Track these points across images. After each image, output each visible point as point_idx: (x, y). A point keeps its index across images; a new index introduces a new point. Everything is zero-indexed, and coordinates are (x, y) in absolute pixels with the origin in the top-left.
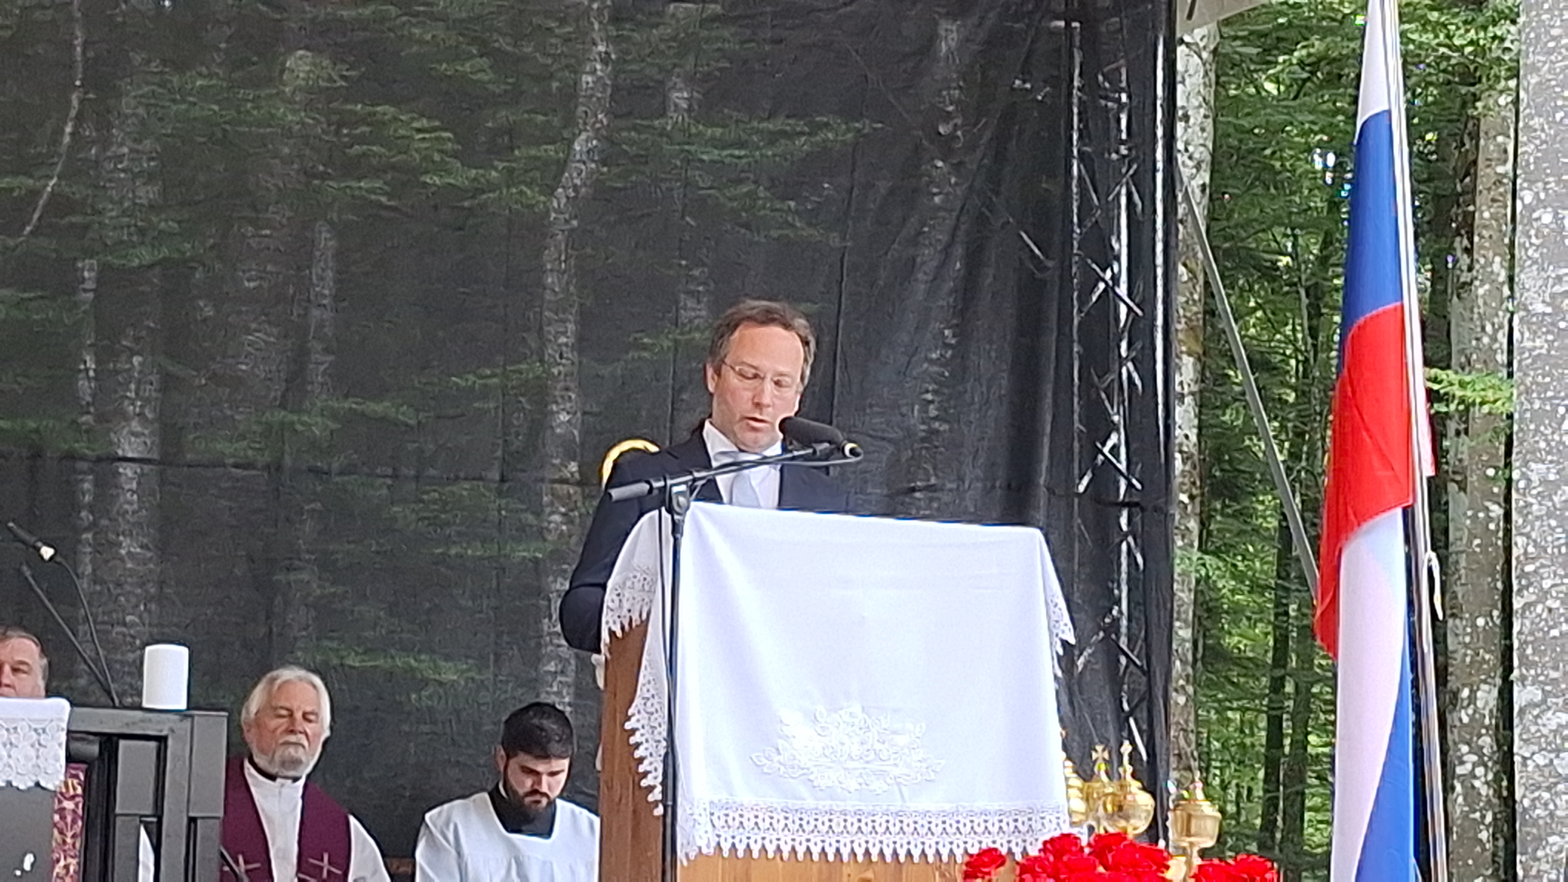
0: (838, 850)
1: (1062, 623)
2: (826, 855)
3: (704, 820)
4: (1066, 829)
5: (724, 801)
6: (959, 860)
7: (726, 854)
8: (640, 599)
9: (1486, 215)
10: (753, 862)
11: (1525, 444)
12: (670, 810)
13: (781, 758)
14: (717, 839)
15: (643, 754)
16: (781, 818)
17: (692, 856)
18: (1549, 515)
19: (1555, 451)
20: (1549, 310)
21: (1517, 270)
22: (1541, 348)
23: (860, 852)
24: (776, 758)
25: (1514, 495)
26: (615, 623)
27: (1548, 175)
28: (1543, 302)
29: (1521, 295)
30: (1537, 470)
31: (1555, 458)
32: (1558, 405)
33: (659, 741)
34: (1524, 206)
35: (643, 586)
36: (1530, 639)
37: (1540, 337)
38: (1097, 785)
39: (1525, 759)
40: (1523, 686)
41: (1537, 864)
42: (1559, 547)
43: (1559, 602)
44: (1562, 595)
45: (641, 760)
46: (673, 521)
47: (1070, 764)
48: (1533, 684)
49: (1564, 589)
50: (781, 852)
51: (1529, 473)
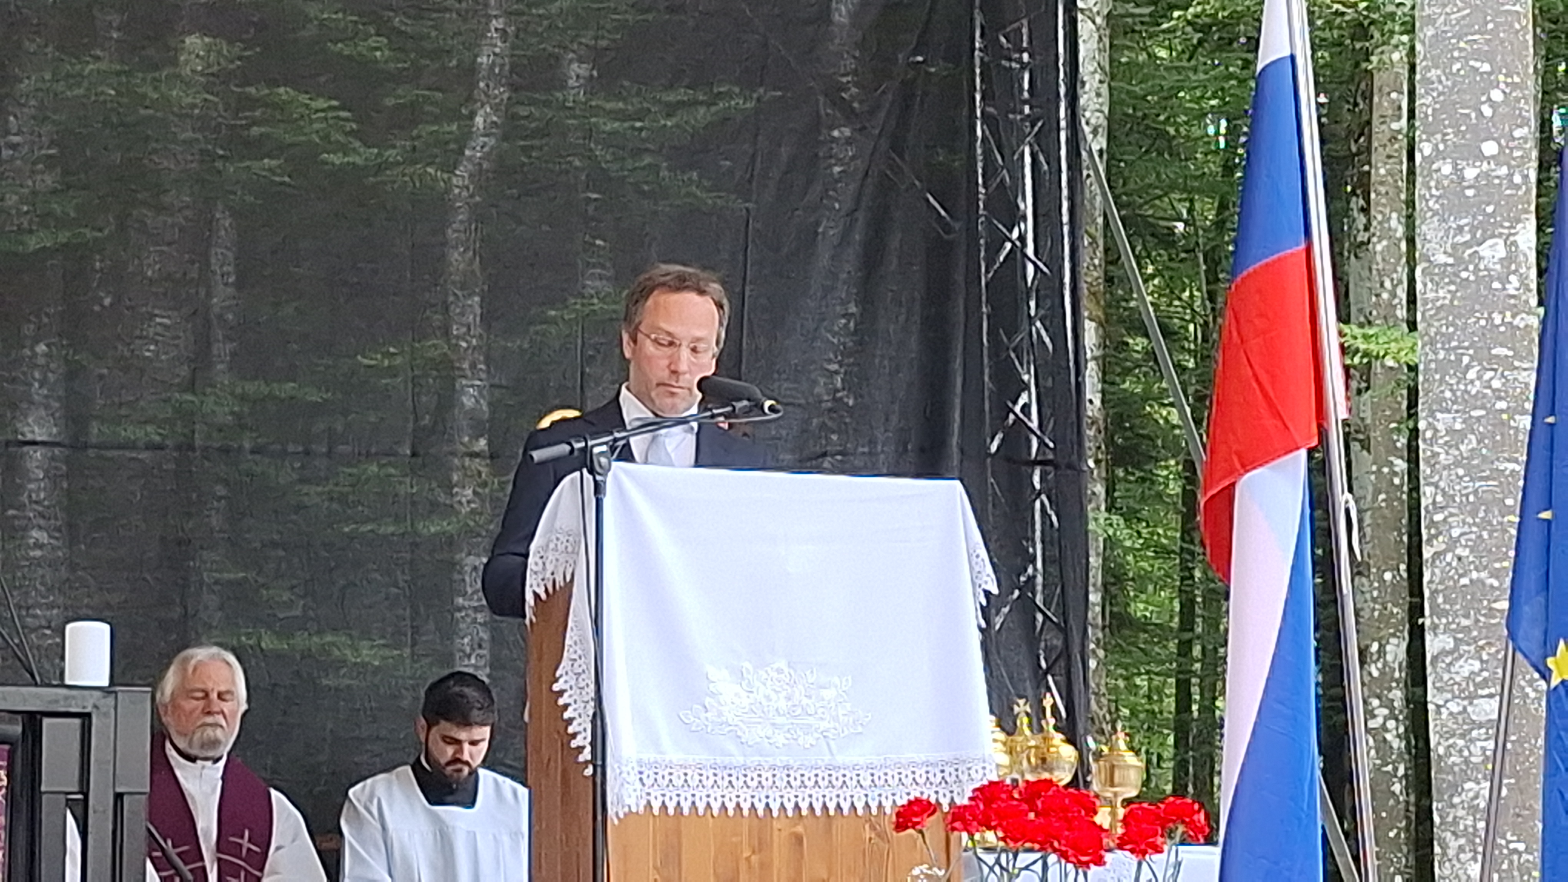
0: (767, 805)
1: (984, 574)
2: (756, 810)
3: (634, 779)
4: (995, 779)
5: (652, 760)
6: (888, 811)
7: (656, 812)
8: (562, 560)
9: (1382, 171)
10: (683, 819)
11: (1431, 394)
12: (599, 770)
13: (709, 715)
14: (647, 798)
15: (572, 716)
16: (710, 773)
17: (621, 816)
18: (1457, 464)
19: (1460, 400)
20: (1451, 261)
21: (1417, 223)
22: (1444, 298)
23: (790, 807)
24: (703, 715)
25: (1422, 446)
26: (538, 585)
27: (1446, 127)
28: (1445, 253)
29: (1423, 247)
30: (1443, 420)
31: (1461, 407)
32: (1463, 354)
33: (587, 702)
34: (1422, 158)
35: (566, 548)
36: (1440, 587)
37: (1442, 288)
38: (1020, 739)
39: (1438, 707)
40: (1436, 635)
41: (1453, 810)
42: (1467, 496)
43: (1468, 550)
44: (1470, 543)
45: (570, 721)
46: (595, 481)
47: (993, 718)
48: (1445, 631)
49: (1473, 536)
50: (711, 809)
51: (1435, 423)
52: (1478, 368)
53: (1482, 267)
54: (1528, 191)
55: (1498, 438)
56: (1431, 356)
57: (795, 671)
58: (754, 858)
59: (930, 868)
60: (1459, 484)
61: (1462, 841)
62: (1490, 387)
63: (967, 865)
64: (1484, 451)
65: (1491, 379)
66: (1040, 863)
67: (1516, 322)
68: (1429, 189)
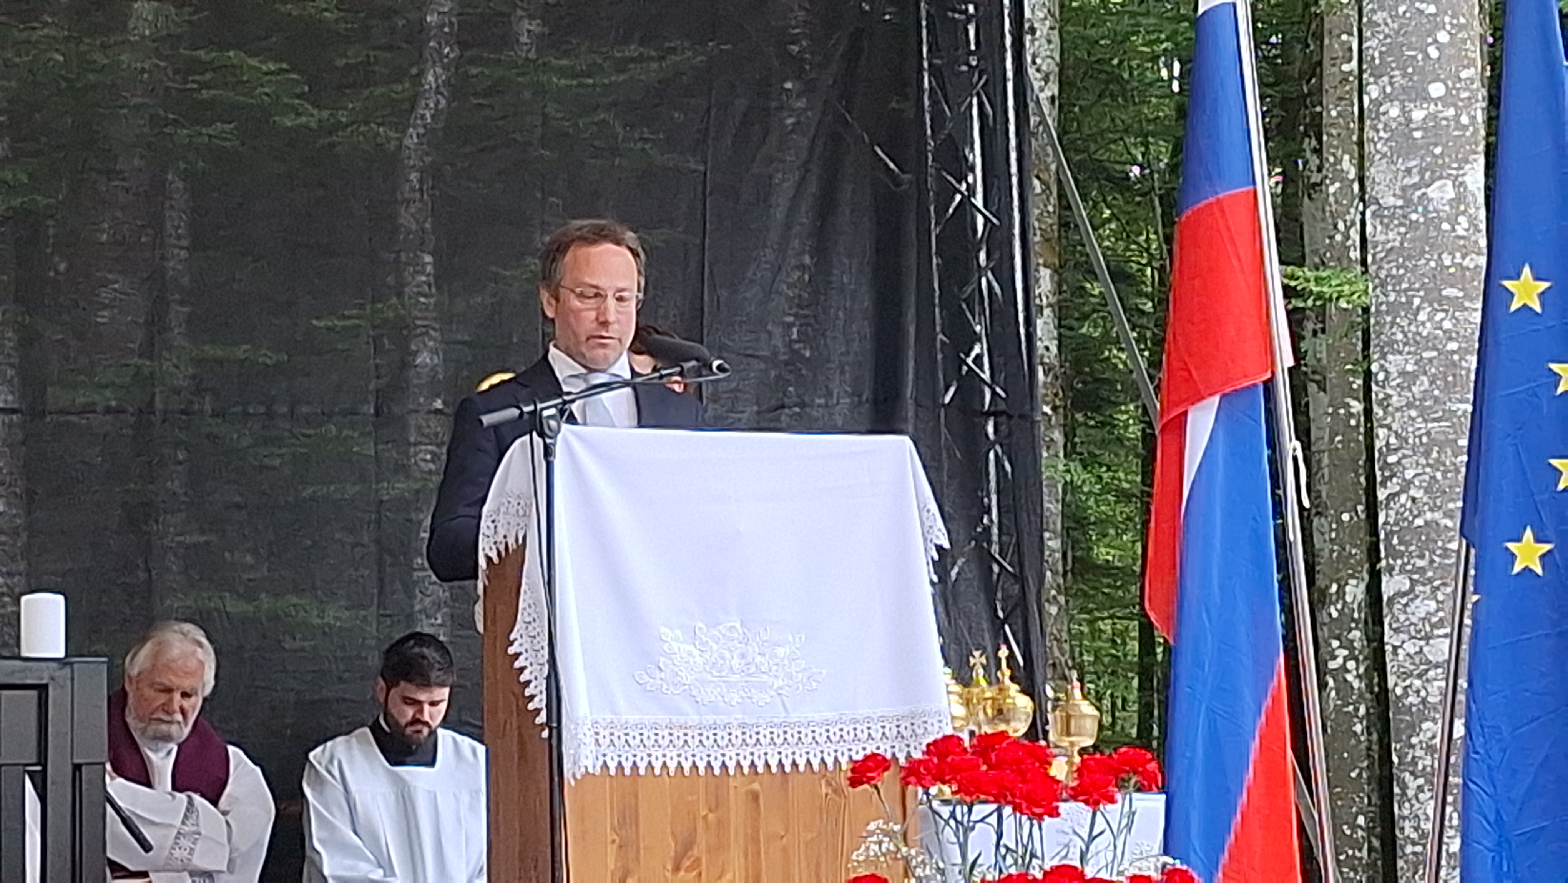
0: (723, 763)
1: (935, 529)
2: (712, 768)
3: (590, 740)
4: (949, 731)
5: (609, 720)
6: (844, 767)
7: (612, 771)
8: (515, 523)
9: (1334, 114)
10: (639, 780)
11: (1383, 337)
12: (555, 733)
13: (663, 675)
14: (603, 759)
15: (528, 679)
16: (666, 733)
17: (579, 776)
19: (1411, 342)
20: (1400, 203)
21: (1367, 164)
22: (1394, 240)
23: (746, 764)
24: (658, 675)
25: (1374, 388)
26: (491, 549)
27: (1393, 69)
28: (1394, 195)
29: (1372, 189)
30: (1394, 363)
31: (1412, 349)
32: (1413, 296)
33: (542, 665)
34: (1371, 101)
36: (1396, 529)
37: (1392, 230)
38: (975, 691)
39: (1395, 648)
40: (1391, 575)
41: (1411, 751)
42: (1420, 437)
43: (1422, 491)
44: (1425, 484)
45: (526, 684)
46: (545, 445)
47: (949, 671)
48: (1401, 572)
49: (1427, 478)
50: (668, 768)
51: (1387, 365)
52: (1429, 309)
53: (1431, 208)
54: (1476, 131)
55: (1450, 379)
56: (1382, 298)
57: (749, 630)
58: (711, 816)
60: (1412, 425)
61: (1421, 781)
62: (1441, 328)
63: (924, 816)
64: (1436, 392)
65: (1442, 320)
66: (995, 815)
67: (1466, 263)
68: (1378, 131)
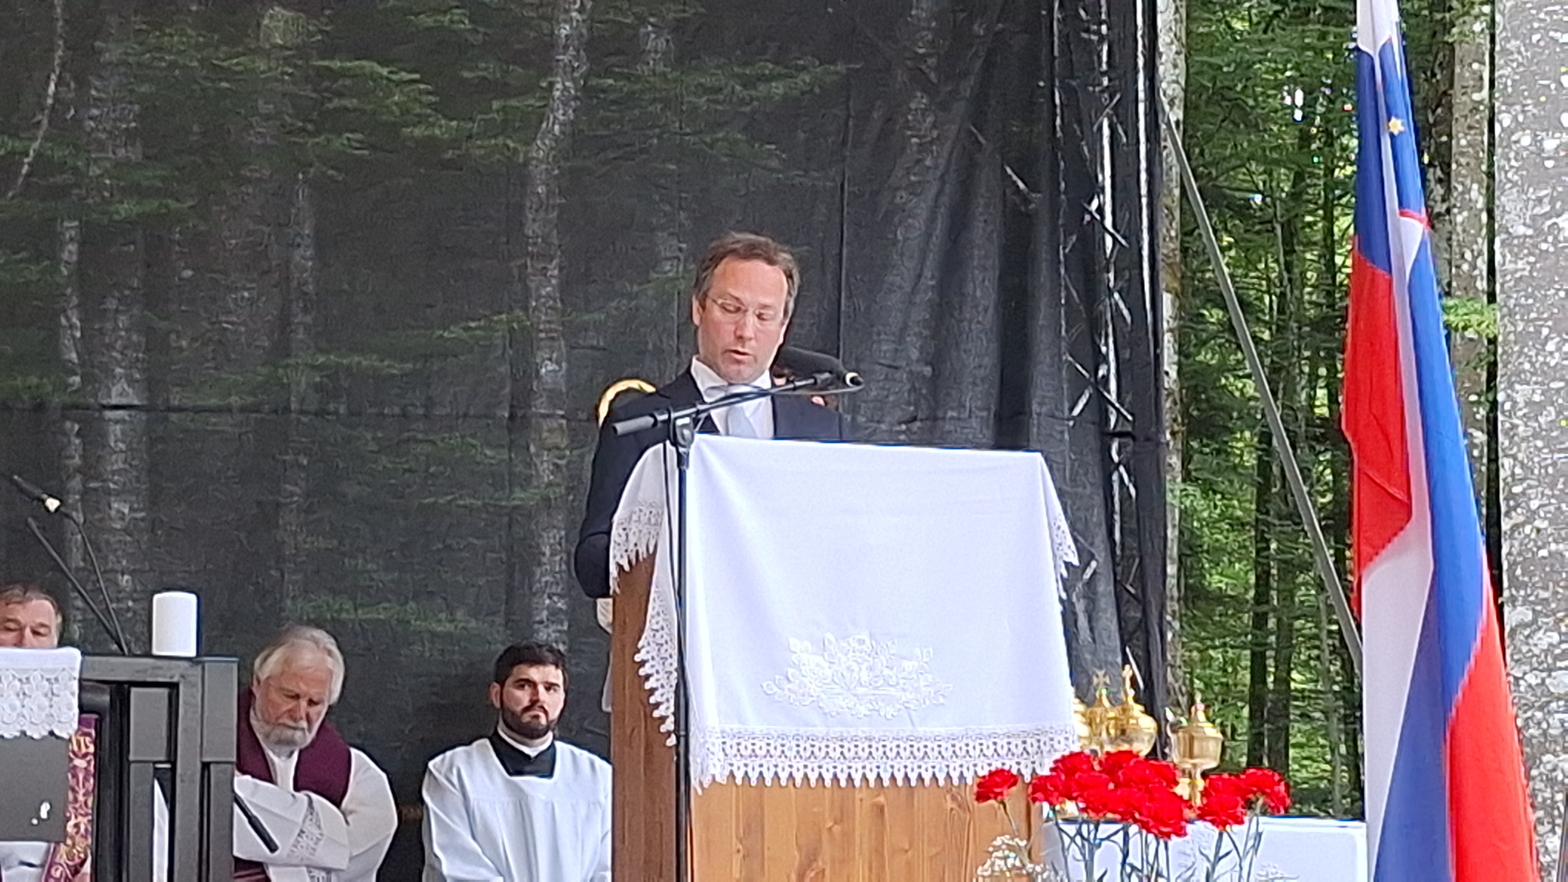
0: (849, 775)
1: (1065, 547)
2: (838, 780)
3: (717, 749)
4: (1076, 749)
5: (735, 731)
6: (969, 781)
7: (739, 781)
8: (645, 531)
9: (1463, 142)
10: (766, 790)
11: (1510, 366)
12: (682, 740)
13: (790, 686)
14: (729, 768)
15: (654, 686)
16: (794, 743)
17: (705, 784)
19: (1539, 372)
20: (1530, 232)
21: (1497, 193)
22: (1524, 269)
23: (872, 777)
24: (786, 686)
25: (1500, 418)
26: (622, 557)
27: (1526, 98)
28: (1524, 224)
29: (1502, 218)
30: (1521, 392)
31: (1540, 379)
32: (1542, 326)
33: (671, 673)
34: (1503, 130)
35: (649, 519)
36: (1520, 559)
37: (1522, 259)
38: (1099, 710)
39: (1517, 679)
40: (1514, 606)
41: (1532, 783)
42: (1546, 467)
43: (1547, 523)
44: (1549, 515)
45: (652, 691)
46: (678, 453)
48: (1523, 604)
49: (1552, 508)
50: (794, 779)
51: (1515, 395)
52: (1558, 339)
53: (1561, 238)
57: (878, 643)
58: (837, 829)
59: (1012, 839)
60: (1539, 456)
63: (1049, 835)
64: (1563, 423)
66: (1121, 833)
68: (1509, 160)
